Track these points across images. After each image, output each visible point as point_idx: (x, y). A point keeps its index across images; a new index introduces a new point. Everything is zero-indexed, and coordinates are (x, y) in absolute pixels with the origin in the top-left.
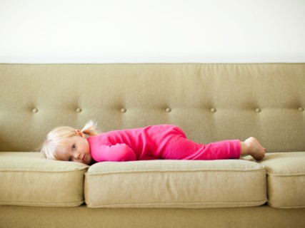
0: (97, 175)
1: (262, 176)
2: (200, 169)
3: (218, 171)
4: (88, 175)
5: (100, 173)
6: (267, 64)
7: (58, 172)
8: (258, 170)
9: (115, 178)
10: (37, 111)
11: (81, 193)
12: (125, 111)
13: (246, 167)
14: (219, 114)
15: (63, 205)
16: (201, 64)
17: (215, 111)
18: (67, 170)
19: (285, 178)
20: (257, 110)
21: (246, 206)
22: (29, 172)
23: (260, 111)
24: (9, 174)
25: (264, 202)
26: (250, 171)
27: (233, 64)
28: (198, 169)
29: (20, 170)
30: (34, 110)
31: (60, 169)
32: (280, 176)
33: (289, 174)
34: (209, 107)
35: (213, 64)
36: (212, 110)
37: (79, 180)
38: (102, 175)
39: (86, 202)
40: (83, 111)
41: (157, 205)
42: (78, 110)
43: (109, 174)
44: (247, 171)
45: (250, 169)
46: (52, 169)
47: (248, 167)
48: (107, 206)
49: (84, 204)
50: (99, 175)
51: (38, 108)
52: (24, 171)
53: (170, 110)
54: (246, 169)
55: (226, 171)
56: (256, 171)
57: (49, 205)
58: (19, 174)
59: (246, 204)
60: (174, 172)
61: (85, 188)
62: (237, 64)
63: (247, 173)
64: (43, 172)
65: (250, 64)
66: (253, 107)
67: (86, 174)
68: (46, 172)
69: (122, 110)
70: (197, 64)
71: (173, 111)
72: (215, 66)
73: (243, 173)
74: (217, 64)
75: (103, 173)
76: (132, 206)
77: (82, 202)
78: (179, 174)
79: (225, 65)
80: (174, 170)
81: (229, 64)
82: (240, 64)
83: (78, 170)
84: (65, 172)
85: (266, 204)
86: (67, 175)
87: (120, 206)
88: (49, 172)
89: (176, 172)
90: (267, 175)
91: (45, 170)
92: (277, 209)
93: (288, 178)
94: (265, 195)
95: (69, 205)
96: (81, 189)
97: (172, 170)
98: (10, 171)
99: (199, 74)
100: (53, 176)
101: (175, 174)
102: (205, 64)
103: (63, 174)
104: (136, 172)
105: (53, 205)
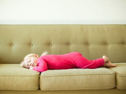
0: (45, 77)
1: (114, 76)
2: (88, 74)
3: (96, 74)
4: (41, 77)
5: (46, 76)
6: (110, 25)
7: (28, 76)
8: (112, 74)
9: (53, 78)
10: (13, 46)
11: (38, 84)
12: (51, 46)
13: (107, 72)
14: (91, 47)
15: (31, 90)
16: (83, 25)
17: (89, 45)
18: (32, 75)
19: (123, 77)
20: (107, 45)
21: (107, 89)
22: (16, 76)
23: (108, 45)
24: (7, 77)
25: (114, 87)
26: (109, 74)
27: (96, 25)
28: (87, 74)
29: (12, 75)
30: (12, 45)
31: (29, 75)
32: (121, 76)
33: (125, 75)
34: (87, 43)
35: (88, 25)
36: (88, 45)
37: (37, 79)
38: (47, 77)
39: (40, 88)
40: (33, 46)
41: (71, 89)
42: (31, 45)
43: (50, 76)
44: (108, 74)
45: (109, 73)
46: (26, 75)
47: (108, 73)
48: (50, 90)
49: (39, 89)
50: (46, 77)
51: (14, 44)
52: (14, 76)
53: (70, 45)
54: (107, 74)
55: (99, 74)
56: (111, 74)
57: (25, 90)
58: (12, 77)
59: (107, 88)
60: (78, 75)
61: (40, 82)
62: (98, 25)
63: (108, 75)
64: (22, 76)
65: (103, 25)
66: (105, 43)
67: (40, 76)
68: (23, 76)
69: (50, 45)
70: (81, 25)
71: (72, 45)
72: (89, 26)
73: (106, 75)
74: (90, 25)
75: (48, 76)
76: (60, 89)
77: (38, 88)
78: (80, 76)
79: (93, 25)
80: (78, 74)
81: (95, 25)
82: (99, 25)
83: (37, 75)
84: (31, 76)
85: (115, 88)
86: (32, 77)
87: (55, 90)
88: (24, 76)
89: (79, 75)
90: (116, 76)
91: (23, 75)
92: (120, 90)
93: (124, 77)
94: (115, 84)
95: (33, 90)
96: (38, 83)
97: (77, 74)
98: (8, 76)
99: (82, 29)
100: (27, 78)
101: (78, 76)
102: (85, 25)
103: (31, 77)
104: (62, 76)
105: (27, 90)
